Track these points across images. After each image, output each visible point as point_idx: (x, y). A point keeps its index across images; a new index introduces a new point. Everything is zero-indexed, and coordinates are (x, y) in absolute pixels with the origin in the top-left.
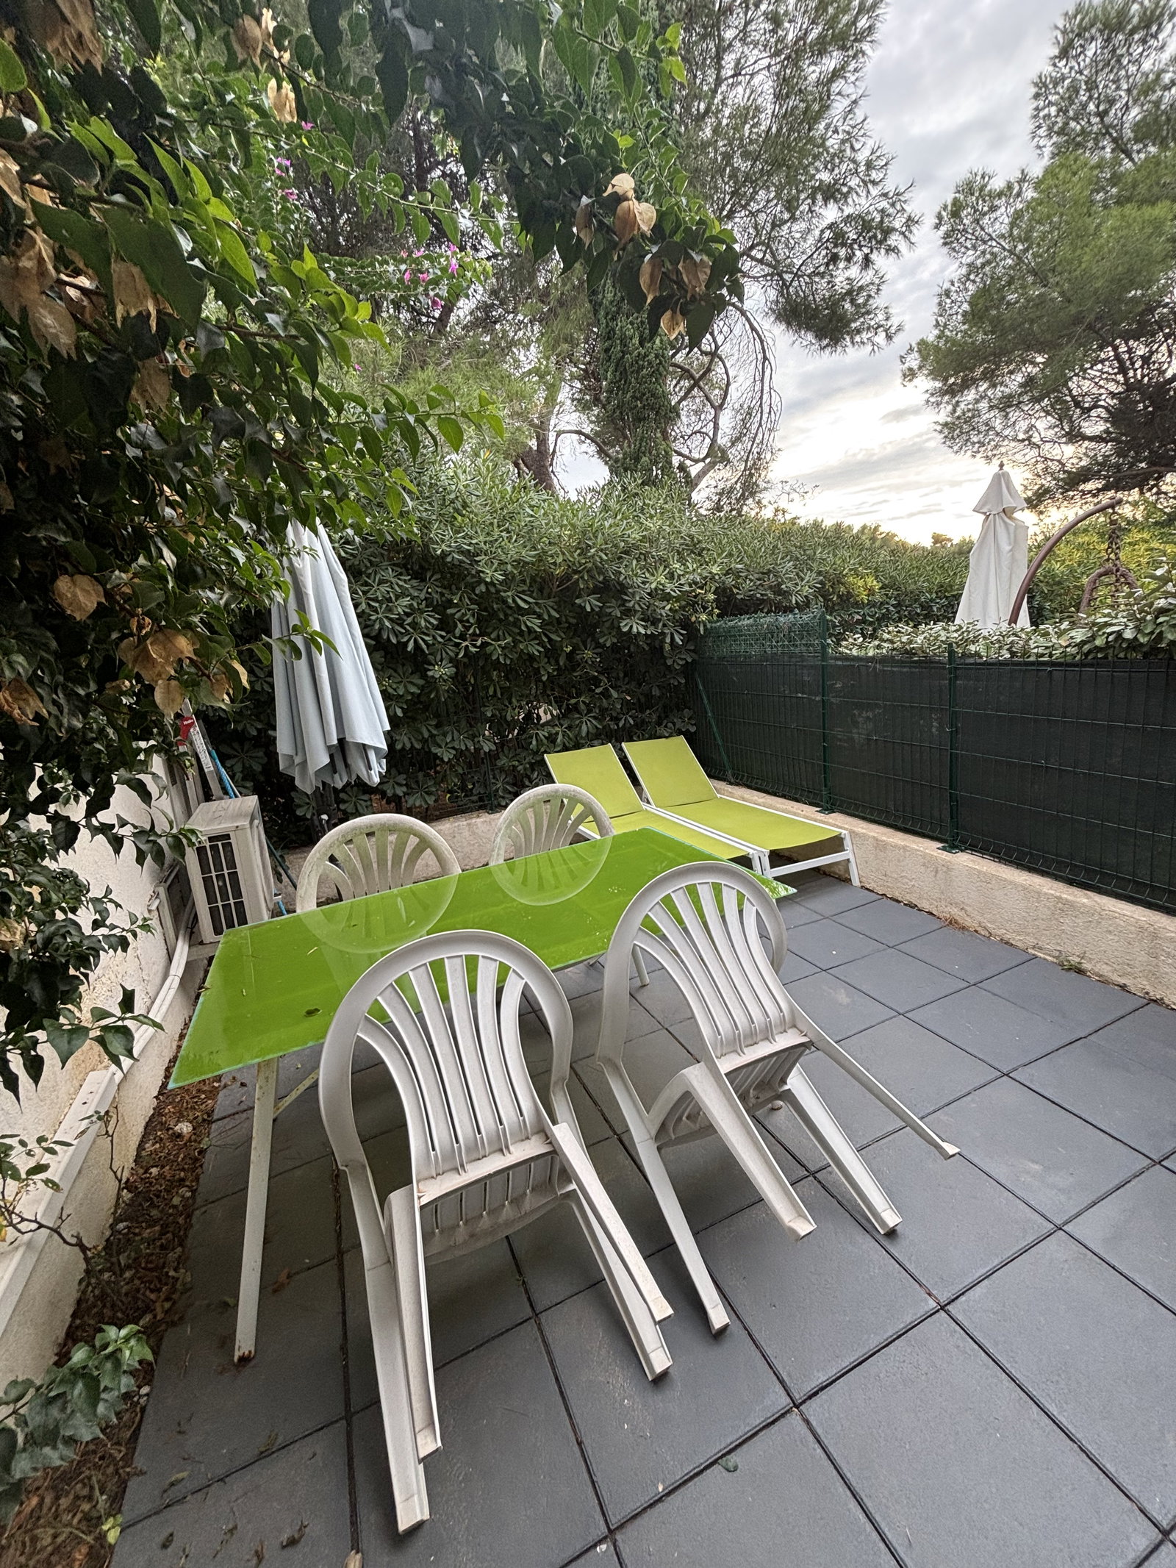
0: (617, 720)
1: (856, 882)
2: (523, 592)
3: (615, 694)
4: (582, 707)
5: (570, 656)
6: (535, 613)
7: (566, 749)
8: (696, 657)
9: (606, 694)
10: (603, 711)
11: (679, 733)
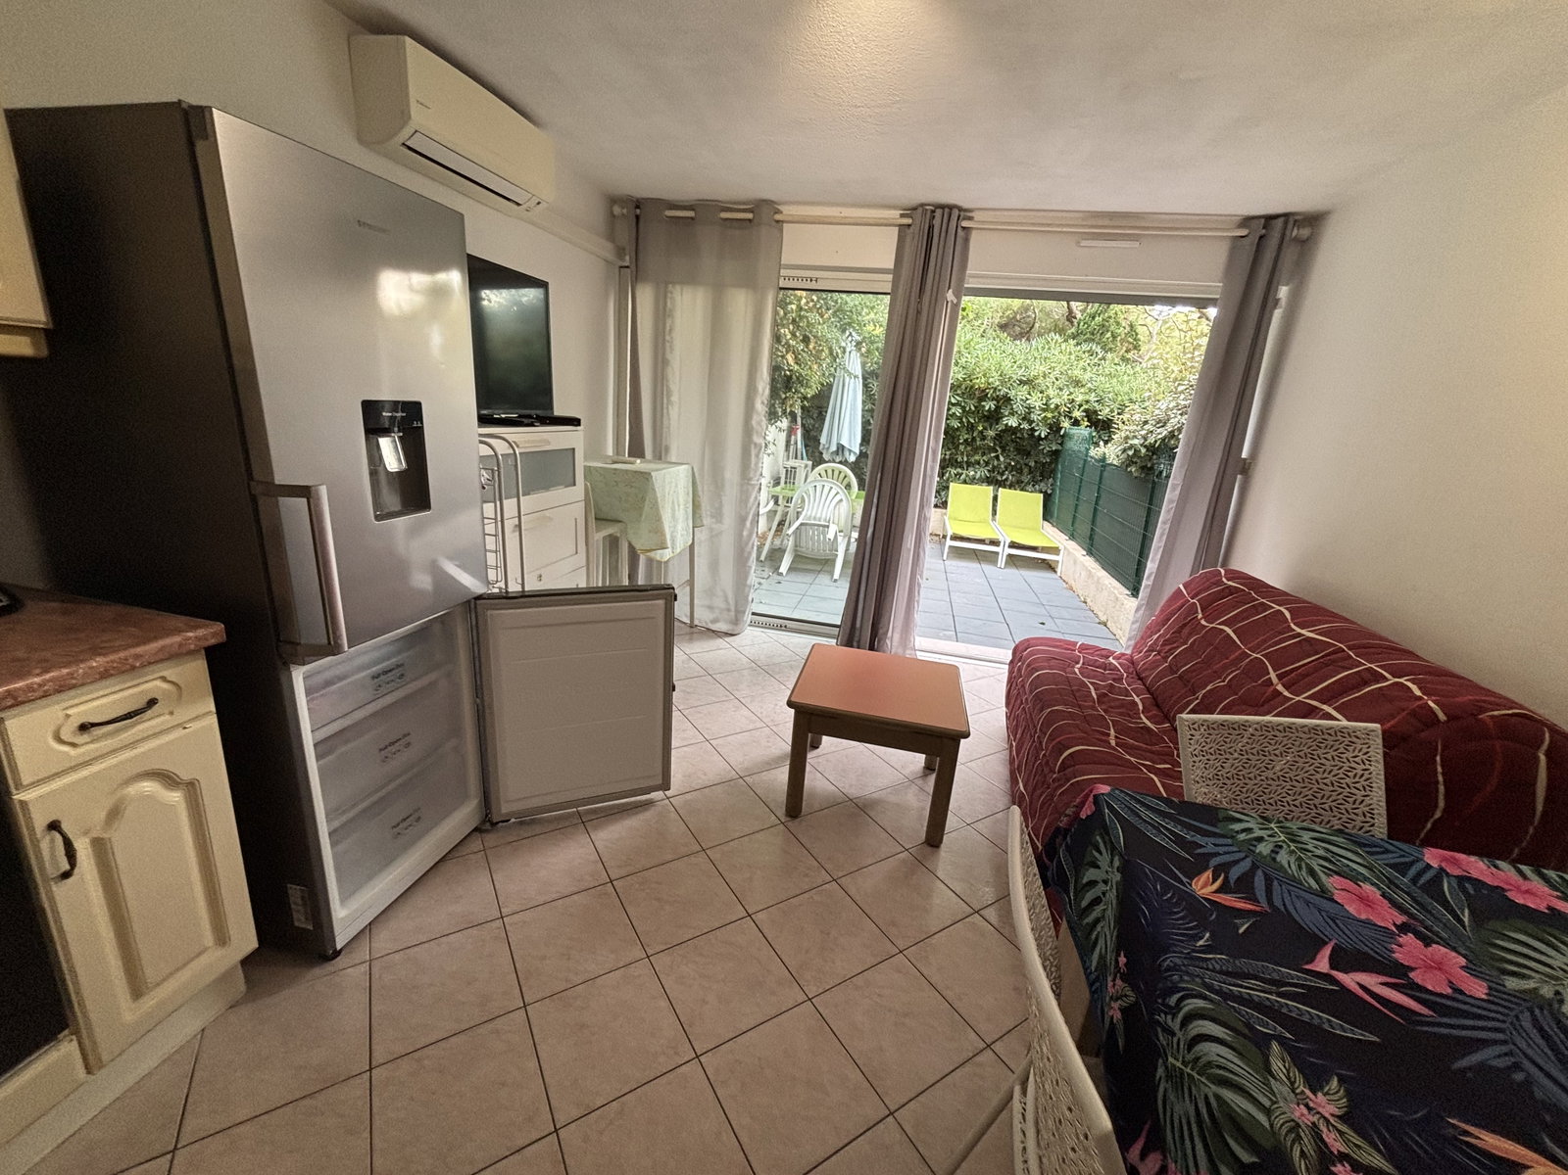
0: (1002, 474)
1: (1059, 574)
2: (958, 395)
3: (1002, 459)
4: (982, 462)
5: (981, 432)
6: (960, 405)
7: (965, 482)
8: (1060, 448)
9: (997, 457)
10: (994, 467)
11: (1041, 492)
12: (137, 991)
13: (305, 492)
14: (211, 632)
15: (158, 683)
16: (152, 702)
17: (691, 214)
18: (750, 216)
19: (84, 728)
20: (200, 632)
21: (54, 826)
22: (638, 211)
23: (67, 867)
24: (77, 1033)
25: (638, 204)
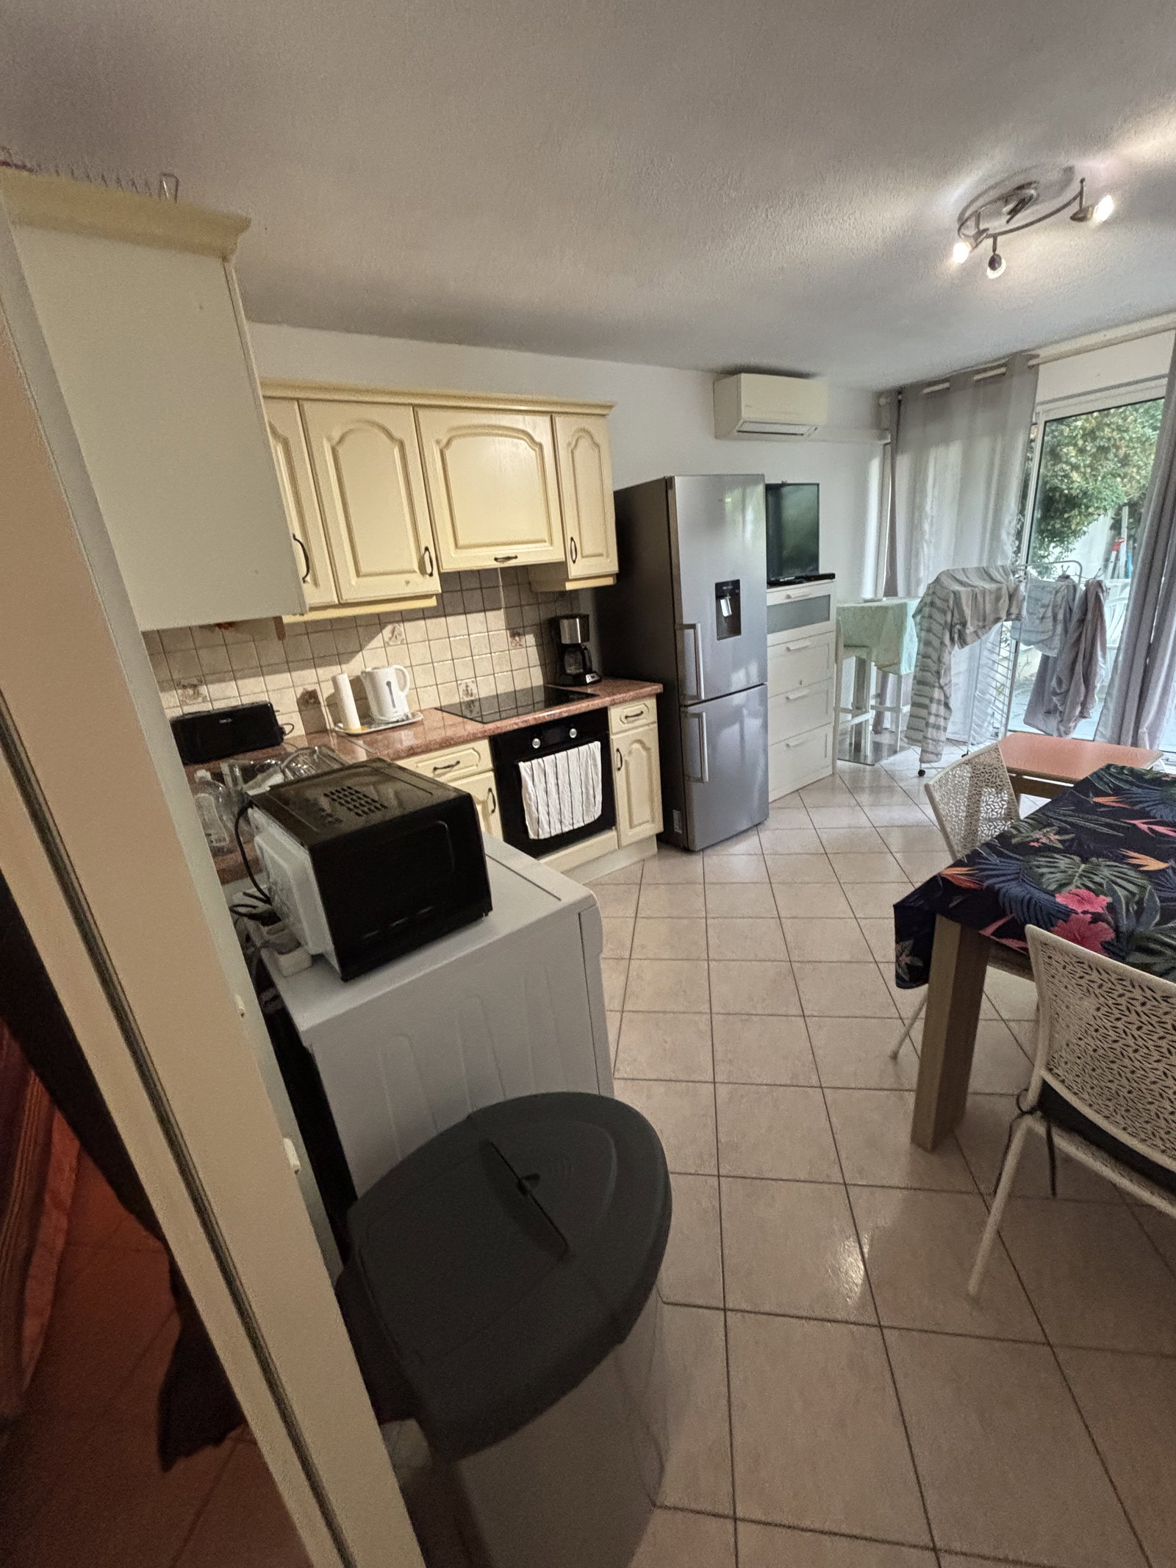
12: (631, 826)
13: (693, 626)
14: (658, 688)
15: (643, 706)
16: (642, 713)
17: (946, 385)
18: (1003, 370)
19: (626, 717)
20: (656, 687)
21: (618, 750)
22: (900, 397)
23: (619, 766)
24: (616, 829)
25: (900, 391)
